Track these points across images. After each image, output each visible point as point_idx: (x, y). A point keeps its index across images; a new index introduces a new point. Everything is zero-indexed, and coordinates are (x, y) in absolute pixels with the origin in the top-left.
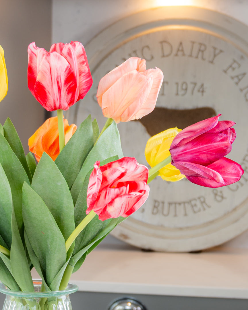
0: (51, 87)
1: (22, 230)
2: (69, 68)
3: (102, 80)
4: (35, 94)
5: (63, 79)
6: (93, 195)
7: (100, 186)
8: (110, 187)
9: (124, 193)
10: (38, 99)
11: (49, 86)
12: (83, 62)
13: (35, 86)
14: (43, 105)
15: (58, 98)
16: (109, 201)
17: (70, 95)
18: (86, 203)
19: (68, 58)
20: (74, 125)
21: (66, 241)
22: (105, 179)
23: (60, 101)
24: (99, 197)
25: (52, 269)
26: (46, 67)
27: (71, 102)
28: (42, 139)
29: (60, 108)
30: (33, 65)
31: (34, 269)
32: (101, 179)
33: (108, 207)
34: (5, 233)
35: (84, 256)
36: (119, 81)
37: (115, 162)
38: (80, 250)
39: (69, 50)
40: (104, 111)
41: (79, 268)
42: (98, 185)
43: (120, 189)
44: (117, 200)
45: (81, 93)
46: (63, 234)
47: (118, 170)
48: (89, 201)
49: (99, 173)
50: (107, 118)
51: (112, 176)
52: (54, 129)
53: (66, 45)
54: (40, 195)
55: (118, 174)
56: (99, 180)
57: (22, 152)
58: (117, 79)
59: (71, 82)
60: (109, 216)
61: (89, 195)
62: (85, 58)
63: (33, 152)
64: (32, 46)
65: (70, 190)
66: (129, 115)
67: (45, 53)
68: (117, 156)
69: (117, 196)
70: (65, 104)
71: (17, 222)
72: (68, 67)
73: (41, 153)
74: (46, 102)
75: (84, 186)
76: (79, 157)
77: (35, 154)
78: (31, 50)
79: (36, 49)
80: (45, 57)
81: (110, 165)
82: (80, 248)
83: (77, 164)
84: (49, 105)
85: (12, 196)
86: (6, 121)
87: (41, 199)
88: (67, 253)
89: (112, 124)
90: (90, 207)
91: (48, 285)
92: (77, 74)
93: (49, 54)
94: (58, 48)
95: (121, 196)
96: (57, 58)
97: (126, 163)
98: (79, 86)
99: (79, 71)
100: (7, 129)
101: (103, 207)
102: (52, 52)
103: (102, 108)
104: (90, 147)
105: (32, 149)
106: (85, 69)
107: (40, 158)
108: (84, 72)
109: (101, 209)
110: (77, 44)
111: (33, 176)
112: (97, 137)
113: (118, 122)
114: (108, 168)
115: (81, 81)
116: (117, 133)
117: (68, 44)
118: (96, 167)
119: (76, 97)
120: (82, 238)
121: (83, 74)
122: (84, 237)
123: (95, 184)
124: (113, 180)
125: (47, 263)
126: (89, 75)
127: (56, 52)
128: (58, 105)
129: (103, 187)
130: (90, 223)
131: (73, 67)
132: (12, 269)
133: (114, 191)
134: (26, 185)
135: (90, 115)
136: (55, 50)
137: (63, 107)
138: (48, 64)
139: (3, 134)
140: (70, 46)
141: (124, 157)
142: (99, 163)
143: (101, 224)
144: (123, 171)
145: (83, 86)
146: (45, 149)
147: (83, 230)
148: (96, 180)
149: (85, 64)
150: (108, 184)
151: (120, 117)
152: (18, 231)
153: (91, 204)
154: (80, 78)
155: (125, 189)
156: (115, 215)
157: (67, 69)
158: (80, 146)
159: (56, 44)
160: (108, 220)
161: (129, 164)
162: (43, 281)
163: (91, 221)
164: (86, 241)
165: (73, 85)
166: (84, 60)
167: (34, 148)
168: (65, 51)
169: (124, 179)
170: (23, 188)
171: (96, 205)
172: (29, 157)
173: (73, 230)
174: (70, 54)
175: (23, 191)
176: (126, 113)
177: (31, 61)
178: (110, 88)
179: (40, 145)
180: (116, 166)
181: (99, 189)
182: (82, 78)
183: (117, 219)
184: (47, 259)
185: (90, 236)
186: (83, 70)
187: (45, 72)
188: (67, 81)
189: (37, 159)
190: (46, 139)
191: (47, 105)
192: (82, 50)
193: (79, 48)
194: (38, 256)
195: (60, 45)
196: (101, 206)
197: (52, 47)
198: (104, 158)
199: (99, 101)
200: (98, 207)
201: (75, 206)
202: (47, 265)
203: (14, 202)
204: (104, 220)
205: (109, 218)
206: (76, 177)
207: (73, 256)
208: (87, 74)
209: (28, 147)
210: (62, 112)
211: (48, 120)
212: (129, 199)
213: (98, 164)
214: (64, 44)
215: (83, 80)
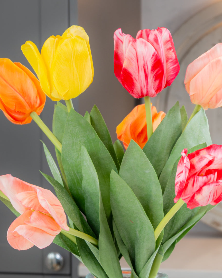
0: (137, 73)
1: (110, 219)
2: (155, 55)
3: (190, 66)
4: (122, 81)
5: (150, 66)
6: (181, 183)
7: (187, 174)
8: (198, 175)
9: (211, 181)
10: (124, 87)
11: (135, 73)
12: (170, 49)
13: (121, 73)
14: (130, 92)
15: (145, 84)
16: (197, 189)
17: (157, 82)
18: (174, 191)
19: (155, 44)
20: (162, 113)
21: (155, 229)
22: (192, 167)
23: (147, 88)
24: (187, 185)
25: (141, 258)
26: (133, 54)
27: (159, 89)
28: (131, 127)
29: (147, 95)
30: (119, 52)
31: (123, 258)
32: (189, 167)
33: (196, 195)
34: (94, 223)
35: (173, 245)
36: (206, 68)
37: (203, 149)
38: (169, 238)
39: (156, 36)
40: (192, 98)
41: (168, 256)
42: (185, 173)
43: (207, 177)
44: (205, 189)
45: (169, 80)
46: (152, 222)
47: (205, 157)
48: (177, 189)
49: (186, 161)
50: (195, 105)
51: (200, 164)
52: (142, 116)
53: (152, 31)
54: (128, 184)
55: (205, 162)
56: (186, 168)
57: (110, 140)
58: (205, 65)
59: (158, 69)
60: (197, 204)
61: (177, 183)
62: (172, 44)
63: (121, 140)
64: (118, 32)
65: (159, 178)
66: (217, 101)
67: (131, 39)
68: (205, 144)
69: (205, 184)
70: (152, 91)
71: (106, 210)
72: (154, 53)
73: (129, 141)
74: (133, 89)
75: (172, 174)
76: (167, 144)
77: (123, 141)
78: (117, 36)
79: (122, 36)
80: (131, 43)
81: (198, 153)
82: (169, 236)
83: (165, 151)
84: (136, 92)
85: (100, 184)
86: (93, 109)
87: (129, 187)
88: (156, 242)
89: (201, 111)
90: (177, 195)
91: (138, 274)
92: (164, 60)
93: (135, 41)
94: (144, 35)
95: (209, 184)
96: (144, 45)
97: (214, 151)
98: (166, 72)
99: (166, 57)
100: (94, 116)
101: (191, 195)
102: (138, 38)
103: (190, 95)
104: (178, 133)
105: (120, 137)
106: (172, 55)
107: (127, 146)
108: (171, 59)
109: (189, 197)
110: (164, 30)
111: (120, 164)
112: (185, 124)
113: (206, 109)
114: (196, 155)
115: (168, 67)
116: (205, 120)
117: (154, 30)
118: (184, 154)
119: (164, 84)
120: (171, 226)
121: (170, 61)
122: (173, 225)
123: (182, 172)
124: (201, 167)
125: (136, 252)
126: (176, 61)
127: (143, 38)
128: (145, 92)
129: (191, 175)
130: (179, 211)
131: (159, 53)
132: (101, 259)
133: (201, 180)
134: (113, 174)
135: (178, 102)
136: (141, 36)
137: (150, 94)
138: (134, 50)
139: (90, 122)
140: (156, 32)
141: (212, 144)
142: (187, 151)
143: (190, 212)
144: (210, 158)
145: (170, 72)
146: (133, 137)
147: (173, 218)
148: (184, 168)
149: (172, 50)
150: (195, 172)
151: (208, 103)
152: (106, 221)
153: (178, 193)
154: (167, 64)
155: (213, 177)
156: (204, 203)
157: (153, 55)
158: (168, 133)
159: (142, 31)
160: (197, 209)
161: (217, 151)
162: (132, 270)
163: (180, 209)
164: (175, 229)
165: (160, 71)
166: (170, 46)
167: (123, 136)
168: (151, 37)
169: (212, 167)
170: (110, 177)
171: (184, 193)
172: (117, 145)
173: (162, 219)
174: (156, 40)
175: (111, 180)
176: (214, 99)
177: (117, 48)
178: (198, 74)
179: (129, 133)
180: (204, 153)
181: (187, 177)
182: (169, 64)
183: (206, 206)
184: (136, 248)
185: (179, 224)
186: (170, 56)
187: (131, 59)
188: (153, 68)
189: (125, 147)
190: (134, 126)
191: (134, 92)
192: (168, 36)
193: (166, 34)
194: (127, 245)
195: (146, 31)
196: (189, 195)
197: (139, 33)
198: (192, 146)
199: (187, 88)
200: (186, 195)
201: (164, 194)
202: (136, 255)
203: (101, 190)
204: (192, 208)
205: (198, 206)
206: (165, 164)
207: (162, 244)
208: (174, 60)
209: (116, 135)
210: (150, 99)
211: (136, 107)
212: (217, 187)
213: (185, 152)
214: (150, 30)
215: (170, 67)
